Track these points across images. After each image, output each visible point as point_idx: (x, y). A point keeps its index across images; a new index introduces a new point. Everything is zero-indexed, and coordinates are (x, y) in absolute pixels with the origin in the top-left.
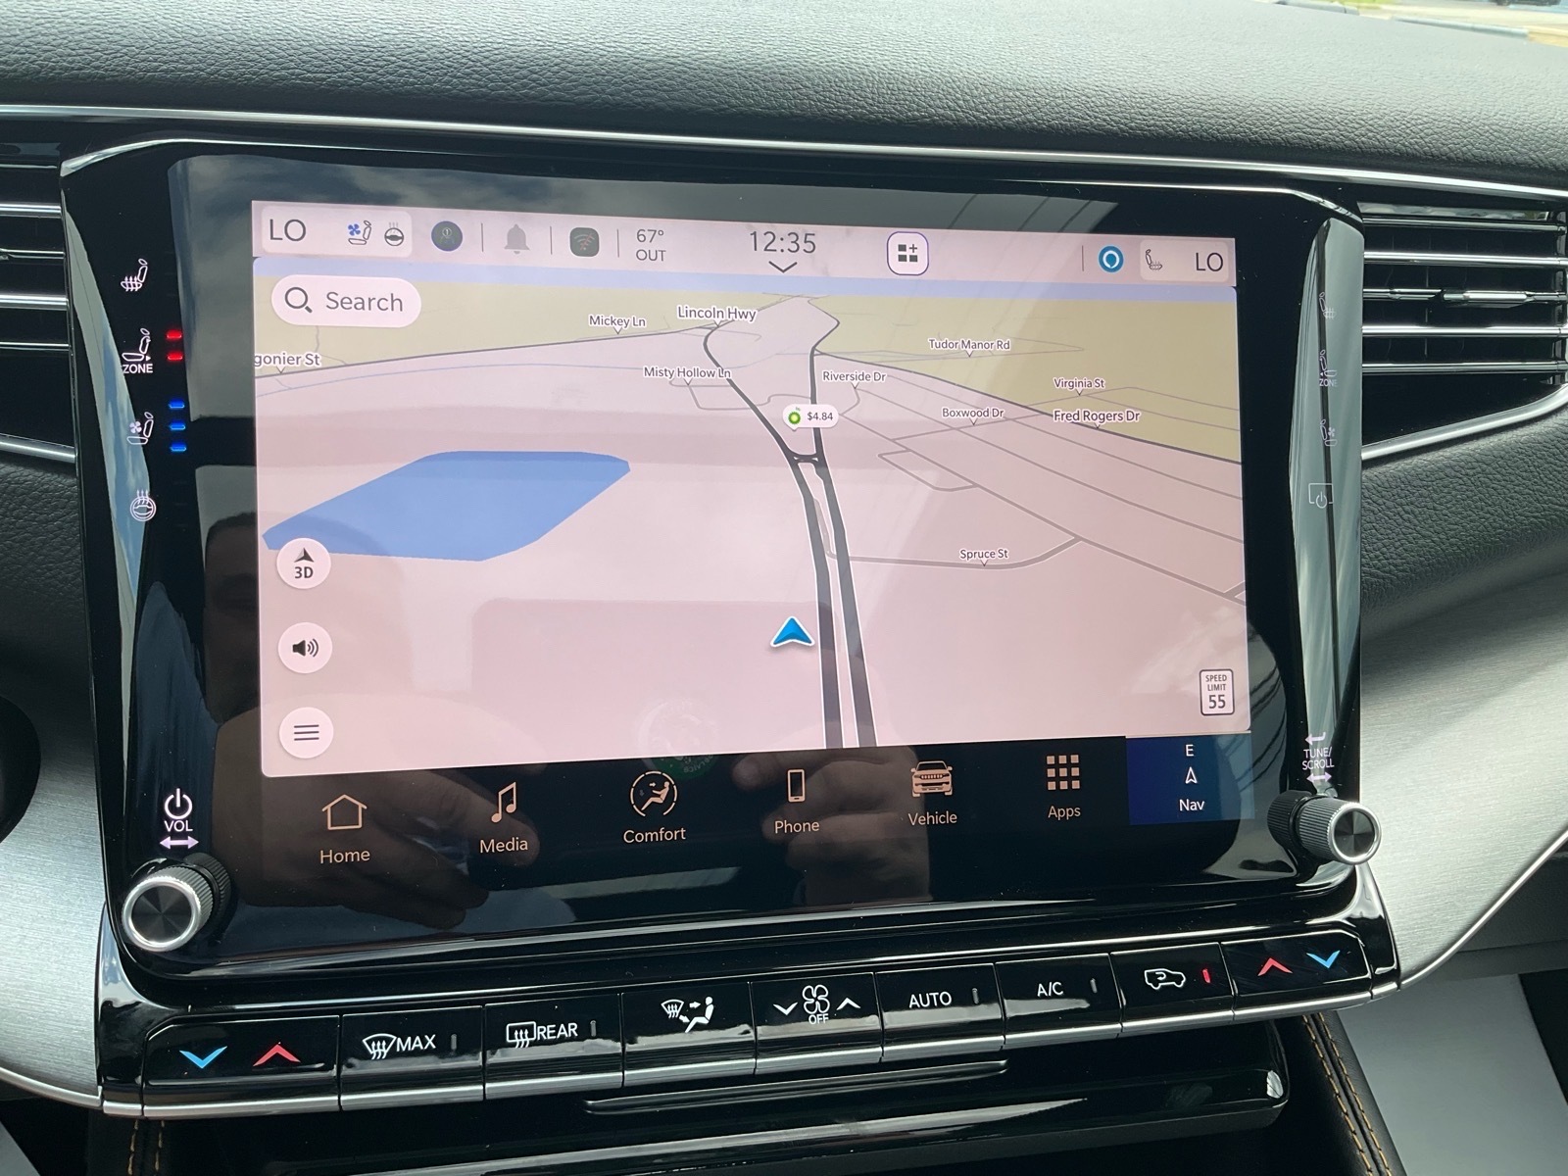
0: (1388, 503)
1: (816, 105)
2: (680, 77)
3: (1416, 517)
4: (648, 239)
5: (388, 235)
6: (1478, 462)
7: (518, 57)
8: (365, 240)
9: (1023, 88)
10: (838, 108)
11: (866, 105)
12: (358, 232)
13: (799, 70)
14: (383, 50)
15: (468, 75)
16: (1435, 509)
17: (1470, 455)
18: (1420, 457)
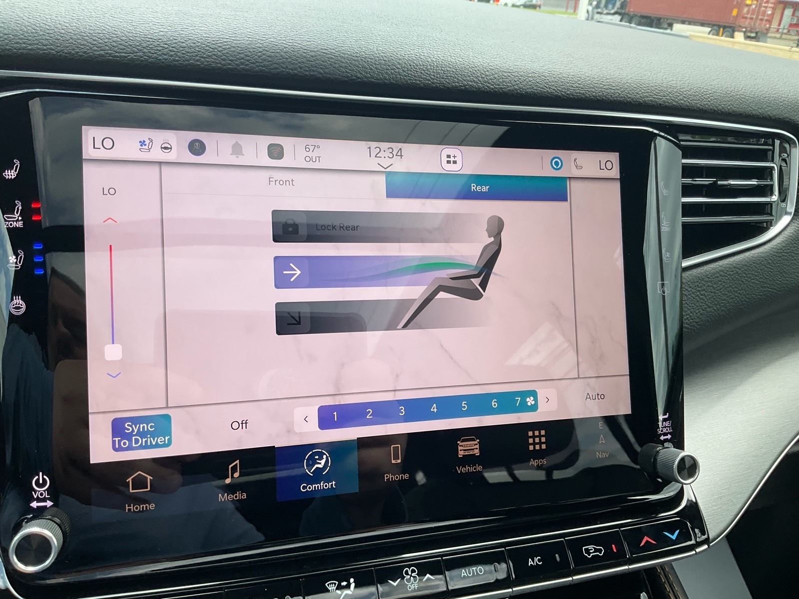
0: (694, 291)
1: (404, 79)
2: (329, 61)
3: (706, 297)
4: (311, 150)
5: (163, 146)
6: (735, 268)
7: (238, 47)
8: (149, 149)
9: (511, 71)
10: (416, 80)
11: (430, 79)
12: (145, 145)
13: (394, 59)
14: (160, 41)
15: (210, 56)
16: (715, 293)
17: (731, 265)
18: (707, 266)
